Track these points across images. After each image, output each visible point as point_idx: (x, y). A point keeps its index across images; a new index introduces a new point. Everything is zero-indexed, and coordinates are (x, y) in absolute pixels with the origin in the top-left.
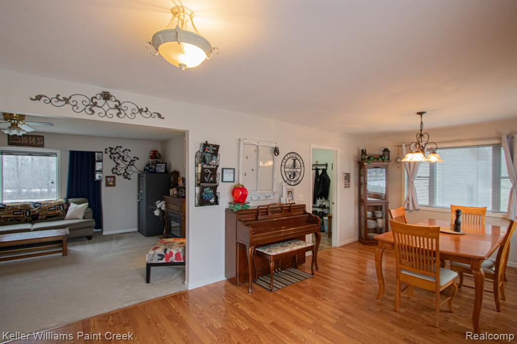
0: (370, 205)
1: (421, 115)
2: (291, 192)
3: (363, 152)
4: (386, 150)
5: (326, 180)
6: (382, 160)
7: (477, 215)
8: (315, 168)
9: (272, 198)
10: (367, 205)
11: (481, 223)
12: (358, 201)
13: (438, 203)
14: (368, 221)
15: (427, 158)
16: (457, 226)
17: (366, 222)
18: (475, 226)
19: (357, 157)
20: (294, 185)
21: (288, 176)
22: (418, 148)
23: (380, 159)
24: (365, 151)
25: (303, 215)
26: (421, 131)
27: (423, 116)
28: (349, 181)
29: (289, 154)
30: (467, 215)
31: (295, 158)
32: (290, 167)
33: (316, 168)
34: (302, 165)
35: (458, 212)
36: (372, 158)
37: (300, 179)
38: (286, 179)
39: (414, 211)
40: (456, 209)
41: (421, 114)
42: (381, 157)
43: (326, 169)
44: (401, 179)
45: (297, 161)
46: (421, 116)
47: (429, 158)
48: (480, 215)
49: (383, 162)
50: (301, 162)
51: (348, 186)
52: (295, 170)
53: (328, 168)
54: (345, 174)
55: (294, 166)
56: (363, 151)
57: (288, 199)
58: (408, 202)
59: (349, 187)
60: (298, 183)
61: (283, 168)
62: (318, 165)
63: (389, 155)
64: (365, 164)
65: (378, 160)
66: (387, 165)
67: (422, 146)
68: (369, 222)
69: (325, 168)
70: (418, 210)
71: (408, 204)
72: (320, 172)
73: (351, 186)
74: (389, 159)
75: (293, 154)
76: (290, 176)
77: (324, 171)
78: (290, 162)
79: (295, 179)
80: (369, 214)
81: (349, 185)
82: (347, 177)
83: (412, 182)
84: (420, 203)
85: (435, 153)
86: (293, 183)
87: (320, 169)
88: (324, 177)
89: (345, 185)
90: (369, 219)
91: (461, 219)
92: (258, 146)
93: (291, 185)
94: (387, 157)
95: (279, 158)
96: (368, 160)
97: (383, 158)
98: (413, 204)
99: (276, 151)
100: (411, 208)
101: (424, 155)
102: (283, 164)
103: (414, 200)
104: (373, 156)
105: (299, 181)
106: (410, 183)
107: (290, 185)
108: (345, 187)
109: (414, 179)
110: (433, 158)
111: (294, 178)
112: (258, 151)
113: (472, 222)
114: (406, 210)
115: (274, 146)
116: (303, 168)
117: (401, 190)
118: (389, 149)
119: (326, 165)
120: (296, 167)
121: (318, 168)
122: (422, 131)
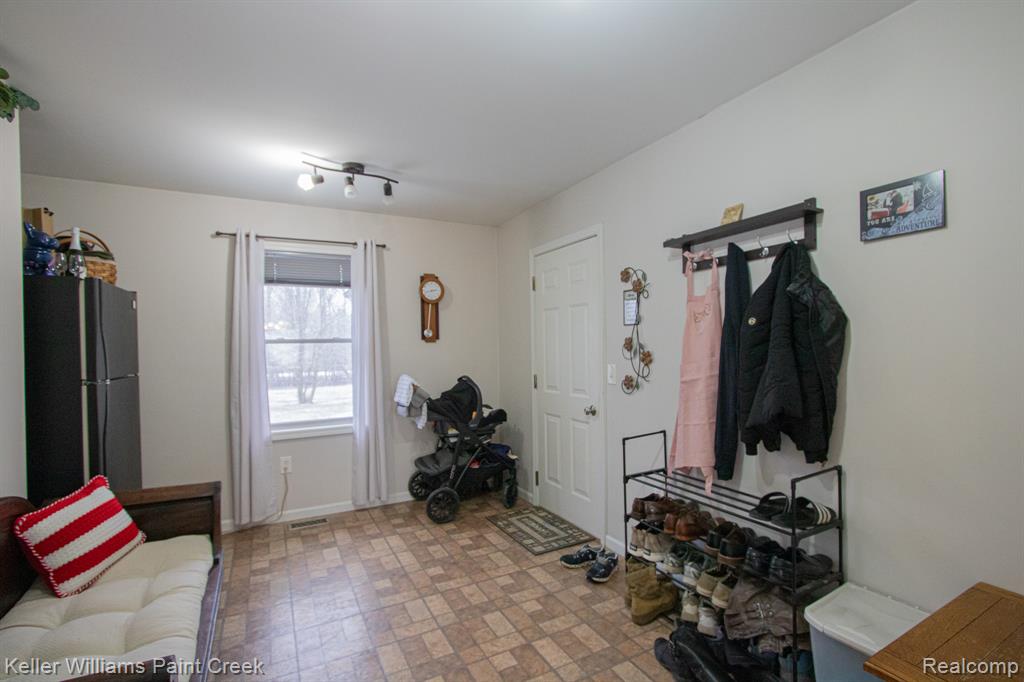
5: (816, 317)
8: (722, 252)
33: (732, 247)
43: (809, 244)
53: (823, 231)
69: (797, 234)
72: (760, 272)
77: (793, 260)
87: (756, 255)
88: (793, 299)
119: (809, 214)
121: (746, 246)
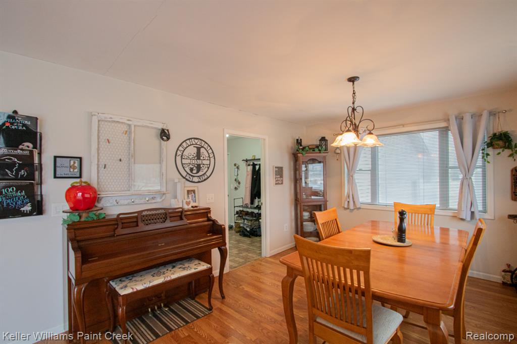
0: (306, 204)
1: (353, 82)
2: (194, 191)
3: (299, 142)
4: (323, 139)
6: (319, 150)
7: (425, 214)
8: (252, 163)
9: (159, 200)
10: (302, 204)
11: (429, 224)
12: (294, 200)
13: (381, 200)
14: (304, 223)
15: (361, 140)
16: (401, 234)
17: (302, 225)
18: (423, 228)
19: (292, 148)
20: (199, 182)
21: (188, 169)
22: (349, 126)
23: (317, 150)
24: (299, 141)
25: (206, 223)
26: (353, 103)
27: (355, 83)
28: (281, 176)
29: (189, 139)
30: (414, 214)
31: (200, 146)
32: (191, 157)
34: (211, 155)
35: (402, 214)
36: (307, 148)
37: (208, 174)
38: (184, 174)
39: (355, 210)
40: (400, 209)
41: (352, 80)
42: (317, 147)
44: (341, 173)
45: (202, 150)
46: (353, 84)
47: (365, 140)
48: (428, 214)
49: (320, 153)
50: (210, 151)
51: (280, 182)
52: (199, 162)
54: (276, 167)
55: (198, 156)
56: (297, 140)
57: (184, 201)
58: (348, 200)
59: (282, 183)
60: (205, 180)
61: (179, 158)
62: (255, 160)
63: (326, 145)
64: (299, 155)
65: (314, 151)
66: (325, 157)
67: (355, 124)
68: (305, 225)
70: (360, 208)
71: (348, 202)
72: (257, 168)
73: (284, 183)
74: (326, 149)
75: (196, 141)
76: (192, 170)
78: (192, 151)
79: (200, 173)
80: (306, 215)
81: (282, 181)
82: (279, 171)
83: (352, 176)
84: (361, 200)
85: (372, 134)
86: (196, 179)
89: (276, 181)
90: (307, 221)
91: (405, 225)
92: (130, 125)
93: (194, 182)
94: (324, 147)
95: (171, 146)
96: (303, 150)
97: (320, 148)
98: (354, 202)
99: (164, 135)
100: (352, 207)
101: (358, 136)
102: (179, 153)
103: (355, 198)
104: (308, 147)
105: (206, 177)
106: (351, 177)
107: (192, 182)
108: (276, 184)
109: (355, 172)
110: (370, 140)
111: (198, 172)
112: (130, 133)
113: (419, 224)
114: (346, 209)
115: (161, 126)
116: (212, 160)
117: (341, 186)
118: (326, 138)
120: (202, 158)
122: (355, 104)
